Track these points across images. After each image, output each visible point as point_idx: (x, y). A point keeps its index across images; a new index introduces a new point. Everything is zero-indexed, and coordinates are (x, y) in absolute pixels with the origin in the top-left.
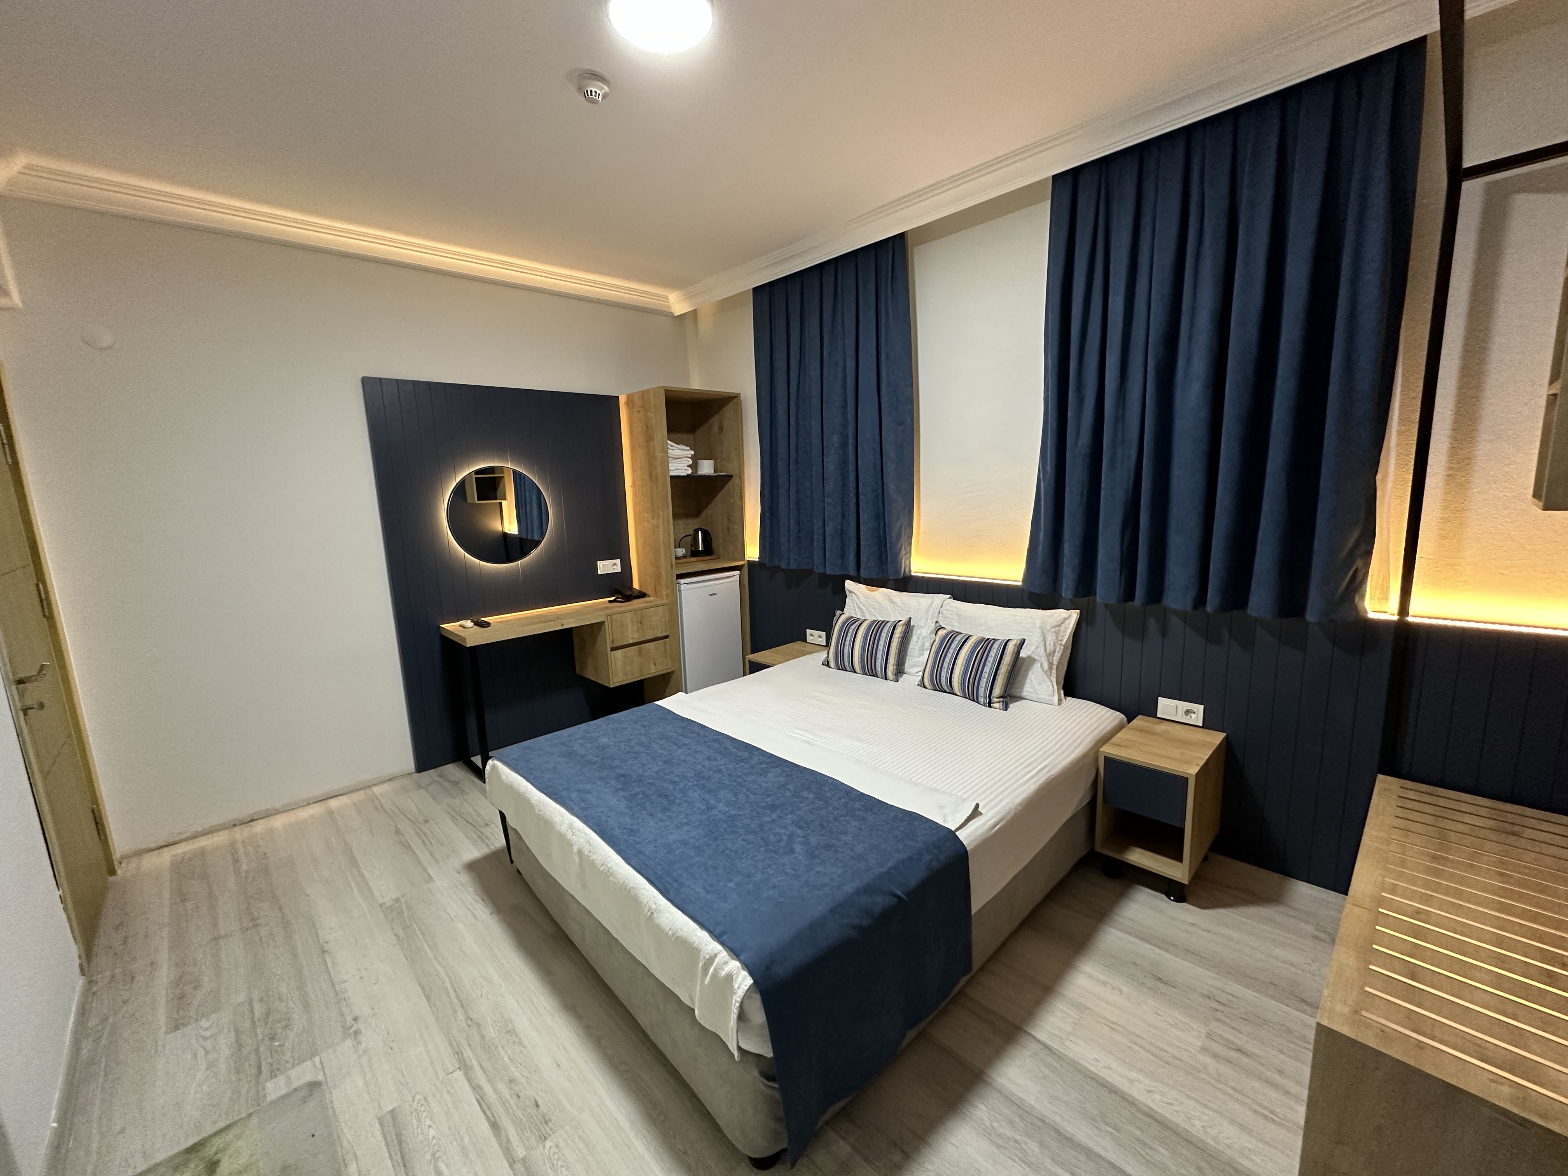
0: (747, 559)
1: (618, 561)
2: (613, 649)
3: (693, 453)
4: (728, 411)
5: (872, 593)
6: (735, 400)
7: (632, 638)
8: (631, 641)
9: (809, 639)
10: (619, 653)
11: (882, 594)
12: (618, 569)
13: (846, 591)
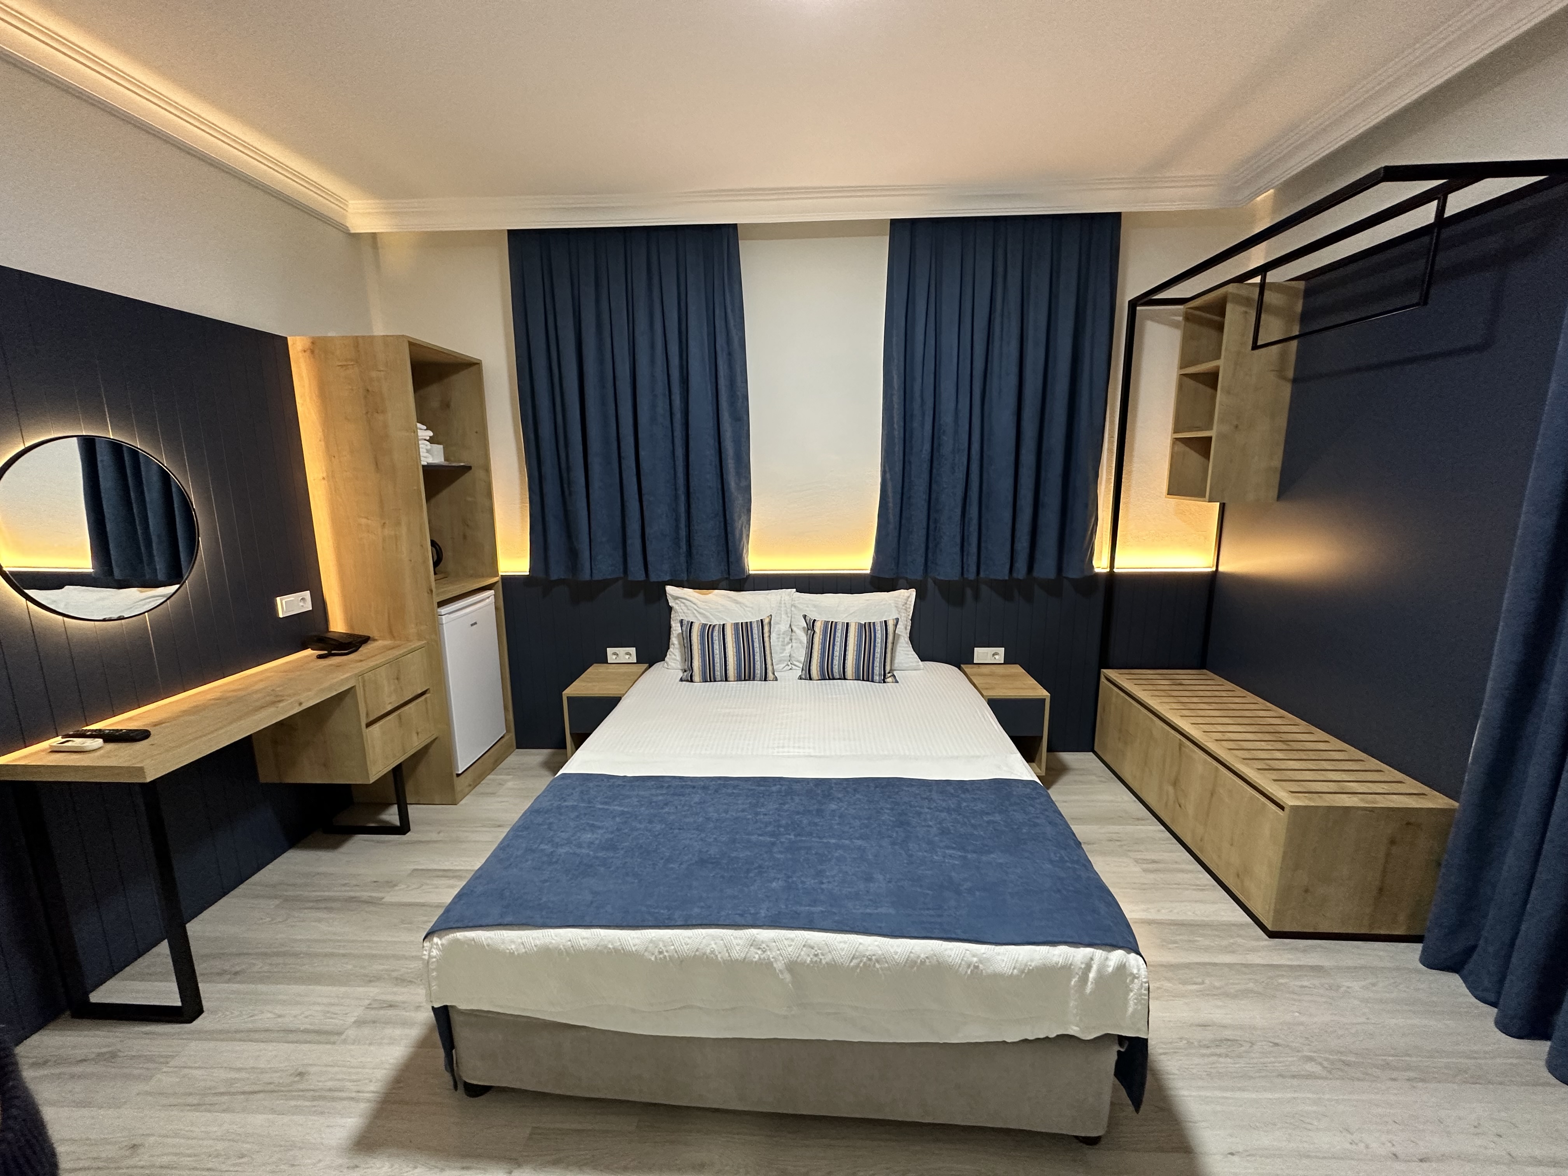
0: (500, 574)
1: (307, 594)
2: (368, 725)
3: (431, 434)
4: (459, 380)
5: (707, 596)
6: (474, 368)
7: (390, 703)
8: (389, 708)
9: (611, 658)
10: (376, 727)
11: (718, 597)
12: (308, 607)
13: (669, 597)
